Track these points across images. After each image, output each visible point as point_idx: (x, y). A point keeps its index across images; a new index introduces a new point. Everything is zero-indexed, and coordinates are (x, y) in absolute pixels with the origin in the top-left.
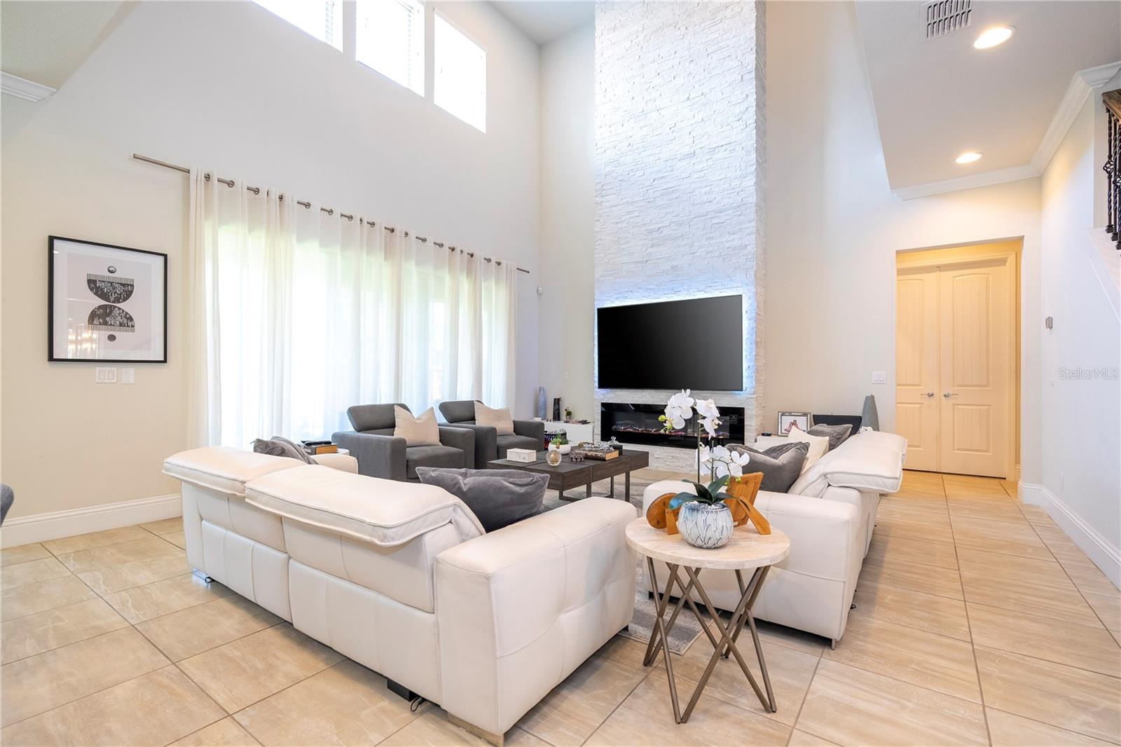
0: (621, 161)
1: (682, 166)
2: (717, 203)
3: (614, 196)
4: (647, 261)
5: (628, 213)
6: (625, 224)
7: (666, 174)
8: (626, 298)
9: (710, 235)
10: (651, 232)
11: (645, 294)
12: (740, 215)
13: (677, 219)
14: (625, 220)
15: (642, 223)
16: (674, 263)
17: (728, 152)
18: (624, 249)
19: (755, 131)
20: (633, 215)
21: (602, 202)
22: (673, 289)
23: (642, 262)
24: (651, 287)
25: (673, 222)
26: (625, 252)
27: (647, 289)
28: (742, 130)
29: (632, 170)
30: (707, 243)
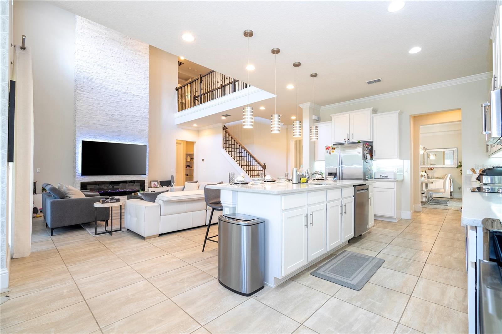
0: (92, 80)
1: (122, 96)
2: (136, 113)
3: (88, 93)
4: (106, 126)
5: (97, 104)
6: (94, 108)
7: (116, 96)
8: (96, 138)
9: (133, 123)
10: (109, 115)
11: (105, 138)
12: (144, 120)
13: (120, 114)
14: (96, 106)
15: (104, 110)
16: (119, 129)
17: (140, 98)
18: (94, 118)
19: (148, 96)
20: (99, 105)
21: (81, 93)
22: (118, 138)
23: (104, 125)
24: (109, 136)
25: (119, 114)
26: (95, 119)
27: (106, 136)
28: (145, 94)
29: (99, 87)
30: (132, 125)
